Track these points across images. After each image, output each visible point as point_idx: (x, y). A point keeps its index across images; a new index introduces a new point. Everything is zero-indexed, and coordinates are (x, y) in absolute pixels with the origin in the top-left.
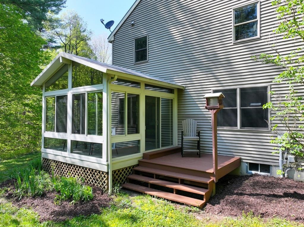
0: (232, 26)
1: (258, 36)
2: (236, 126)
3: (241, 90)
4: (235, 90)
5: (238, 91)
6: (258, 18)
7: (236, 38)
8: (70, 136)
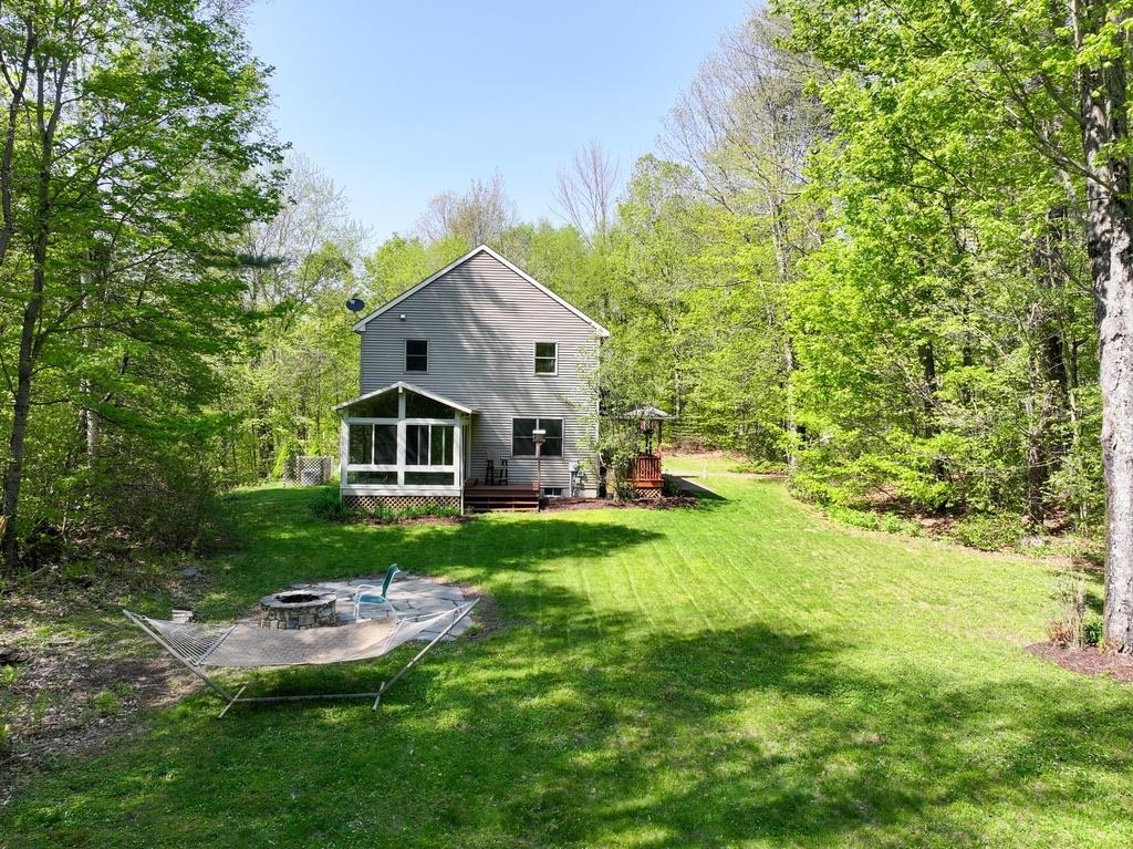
0: (533, 357)
1: (555, 374)
2: (534, 454)
3: (541, 420)
4: (535, 420)
5: (538, 422)
6: (556, 358)
7: (537, 371)
8: (401, 467)
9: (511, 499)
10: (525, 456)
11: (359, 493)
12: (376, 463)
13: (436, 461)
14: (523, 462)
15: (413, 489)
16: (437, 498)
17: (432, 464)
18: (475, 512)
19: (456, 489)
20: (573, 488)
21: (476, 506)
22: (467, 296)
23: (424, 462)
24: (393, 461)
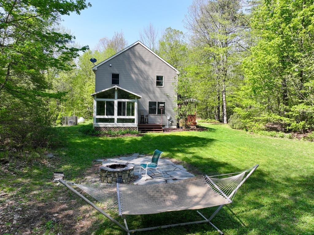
0: (156, 81)
1: (163, 86)
2: (156, 114)
3: (158, 102)
4: (156, 102)
5: (157, 102)
6: (163, 81)
7: (157, 85)
8: (116, 117)
9: (152, 128)
10: (153, 114)
11: (101, 126)
12: (107, 115)
13: (128, 115)
14: (152, 116)
15: (121, 125)
16: (129, 128)
17: (127, 115)
18: (142, 133)
19: (135, 124)
20: (169, 125)
21: (143, 131)
22: (133, 59)
23: (124, 115)
24: (113, 114)
